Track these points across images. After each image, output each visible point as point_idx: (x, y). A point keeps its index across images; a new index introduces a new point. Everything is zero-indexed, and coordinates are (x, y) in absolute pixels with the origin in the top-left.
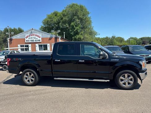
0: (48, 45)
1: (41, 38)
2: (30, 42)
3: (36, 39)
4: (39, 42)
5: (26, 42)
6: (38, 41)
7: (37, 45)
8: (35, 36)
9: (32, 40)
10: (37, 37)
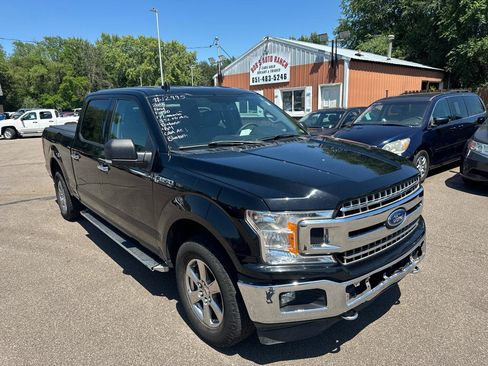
0: (309, 90)
1: (288, 68)
2: (262, 83)
3: (277, 73)
4: (284, 81)
5: (252, 84)
6: (281, 81)
7: (278, 92)
8: (273, 63)
9: (265, 75)
10: (278, 66)
